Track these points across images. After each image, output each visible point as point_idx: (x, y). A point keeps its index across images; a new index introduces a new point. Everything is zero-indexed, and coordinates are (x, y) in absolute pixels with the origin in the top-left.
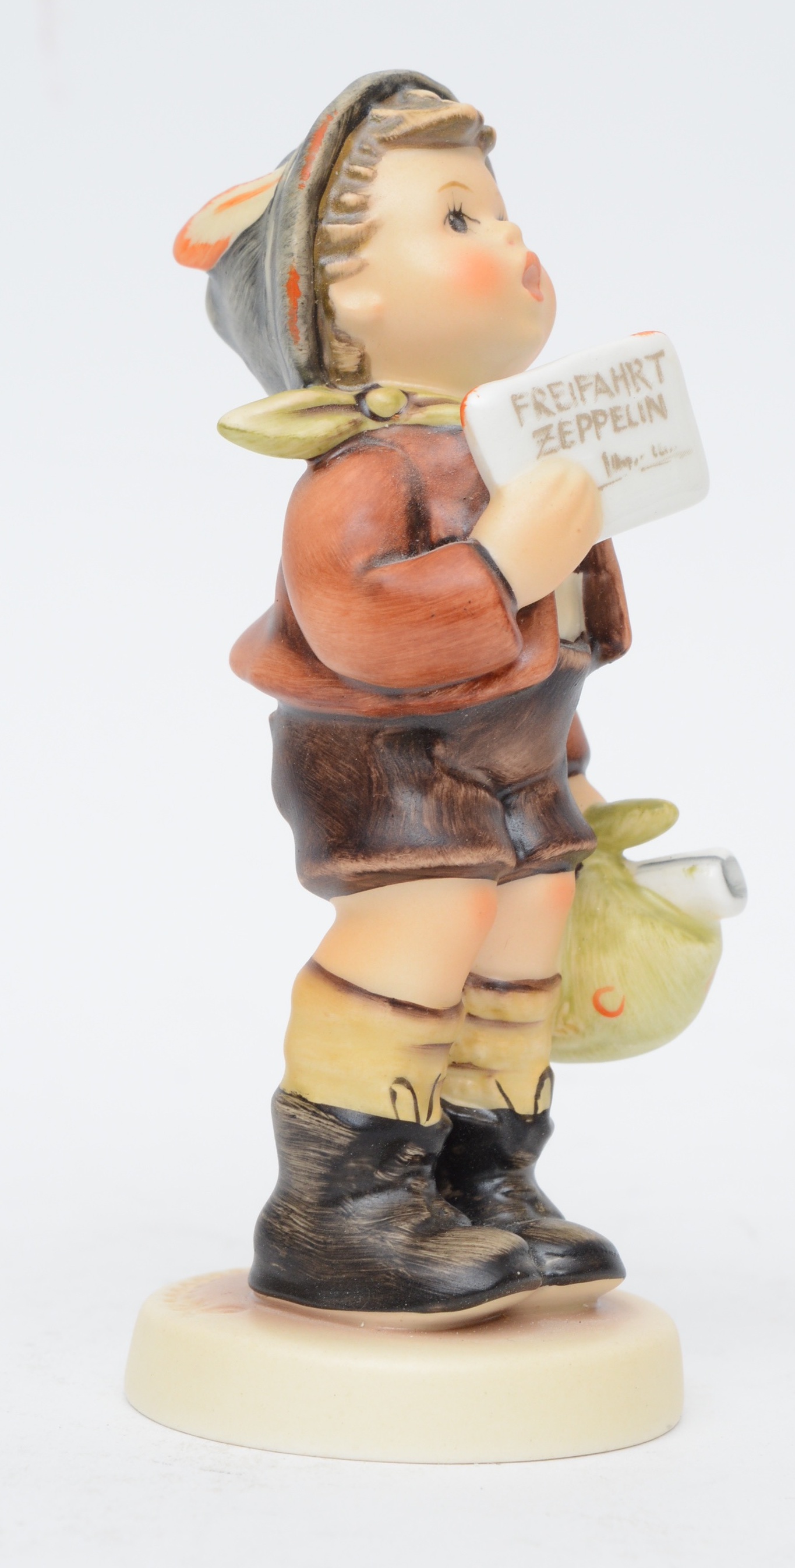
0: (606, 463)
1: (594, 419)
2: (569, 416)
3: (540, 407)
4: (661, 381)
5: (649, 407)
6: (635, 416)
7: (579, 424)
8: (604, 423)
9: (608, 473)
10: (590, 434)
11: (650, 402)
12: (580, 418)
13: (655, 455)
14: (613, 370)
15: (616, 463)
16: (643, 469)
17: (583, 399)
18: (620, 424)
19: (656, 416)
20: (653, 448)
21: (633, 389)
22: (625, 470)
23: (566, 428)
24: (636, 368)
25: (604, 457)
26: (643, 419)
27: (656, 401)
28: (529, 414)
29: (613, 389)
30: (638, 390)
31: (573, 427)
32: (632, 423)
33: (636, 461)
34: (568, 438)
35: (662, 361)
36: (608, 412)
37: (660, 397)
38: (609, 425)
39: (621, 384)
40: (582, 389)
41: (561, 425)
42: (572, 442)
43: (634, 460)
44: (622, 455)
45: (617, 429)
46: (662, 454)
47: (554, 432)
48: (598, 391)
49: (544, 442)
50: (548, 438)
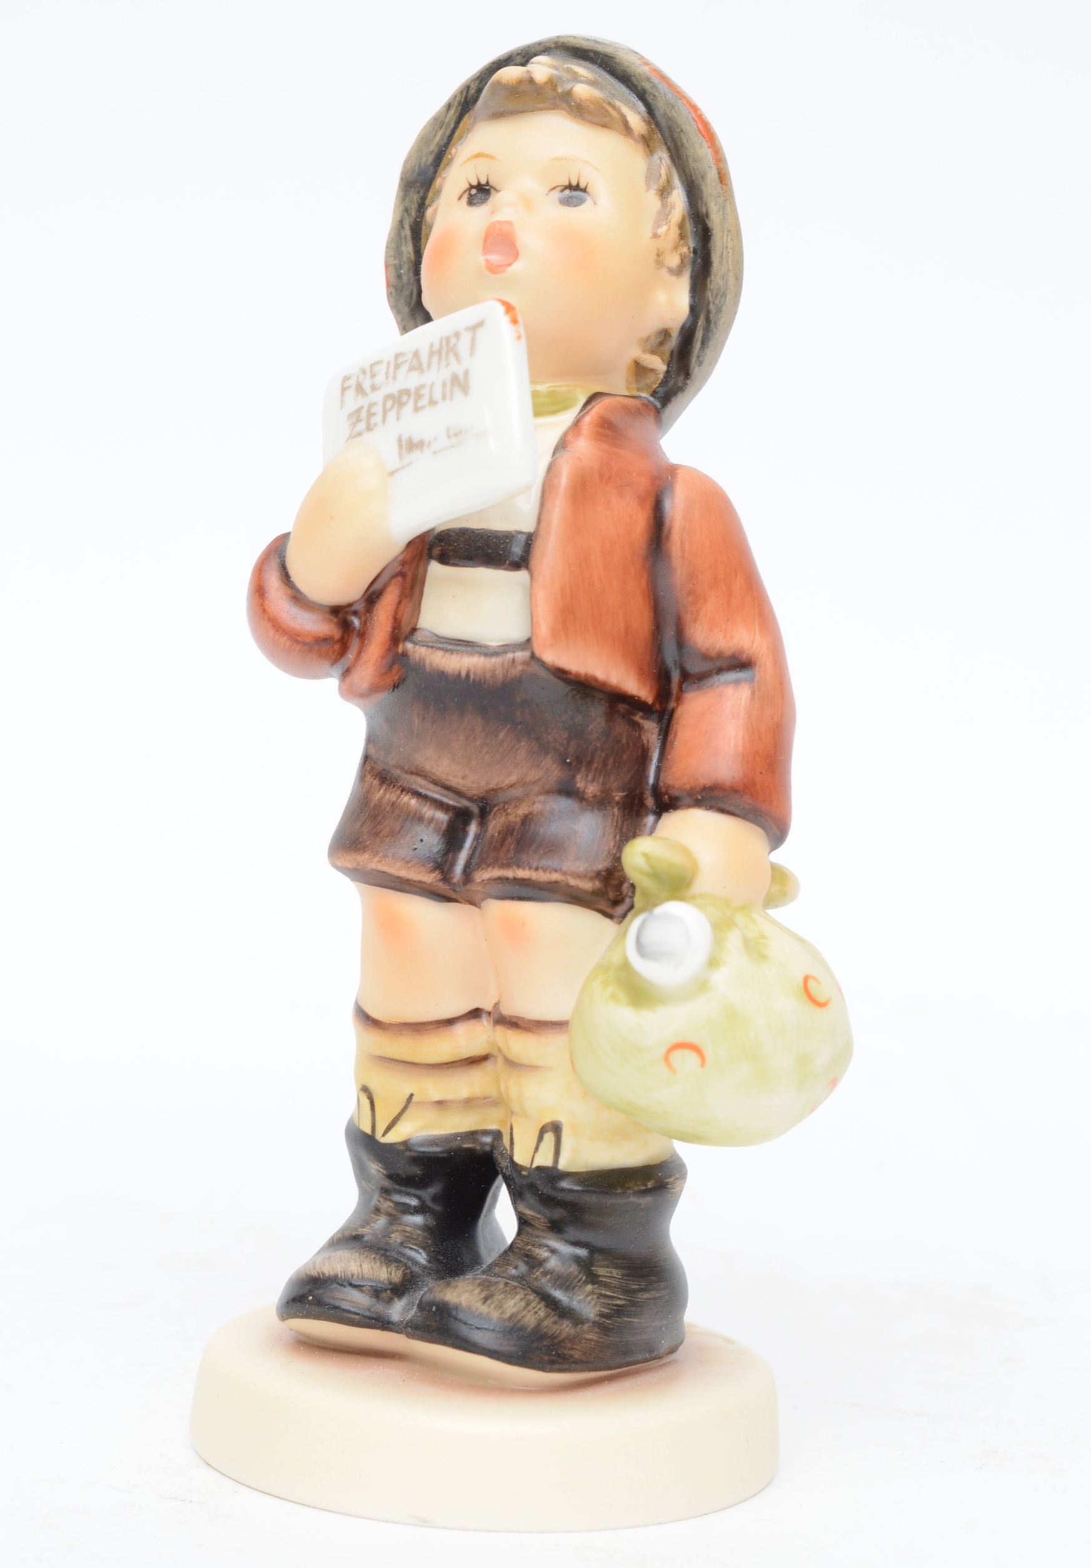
0: (400, 446)
1: (397, 400)
2: (378, 397)
3: (360, 389)
4: (472, 354)
5: (452, 384)
6: (437, 395)
7: (384, 404)
8: (405, 403)
9: (401, 456)
10: (392, 415)
11: (455, 379)
12: (388, 397)
13: (449, 437)
14: (432, 345)
15: (410, 446)
16: (435, 453)
17: (394, 378)
18: (421, 403)
19: (458, 393)
20: (448, 429)
21: (444, 363)
22: (417, 453)
23: (373, 410)
24: (453, 341)
25: (400, 440)
26: (444, 398)
27: (461, 377)
28: (351, 393)
29: (425, 365)
30: (448, 365)
31: (378, 409)
32: (432, 402)
33: (429, 444)
34: (373, 420)
35: (480, 332)
36: (413, 390)
37: (466, 373)
38: (410, 406)
39: (435, 359)
40: (397, 366)
41: (371, 405)
42: (375, 424)
43: (426, 442)
44: (416, 439)
45: (417, 409)
46: (456, 435)
47: (364, 414)
48: (412, 369)
49: (354, 424)
50: (359, 420)
